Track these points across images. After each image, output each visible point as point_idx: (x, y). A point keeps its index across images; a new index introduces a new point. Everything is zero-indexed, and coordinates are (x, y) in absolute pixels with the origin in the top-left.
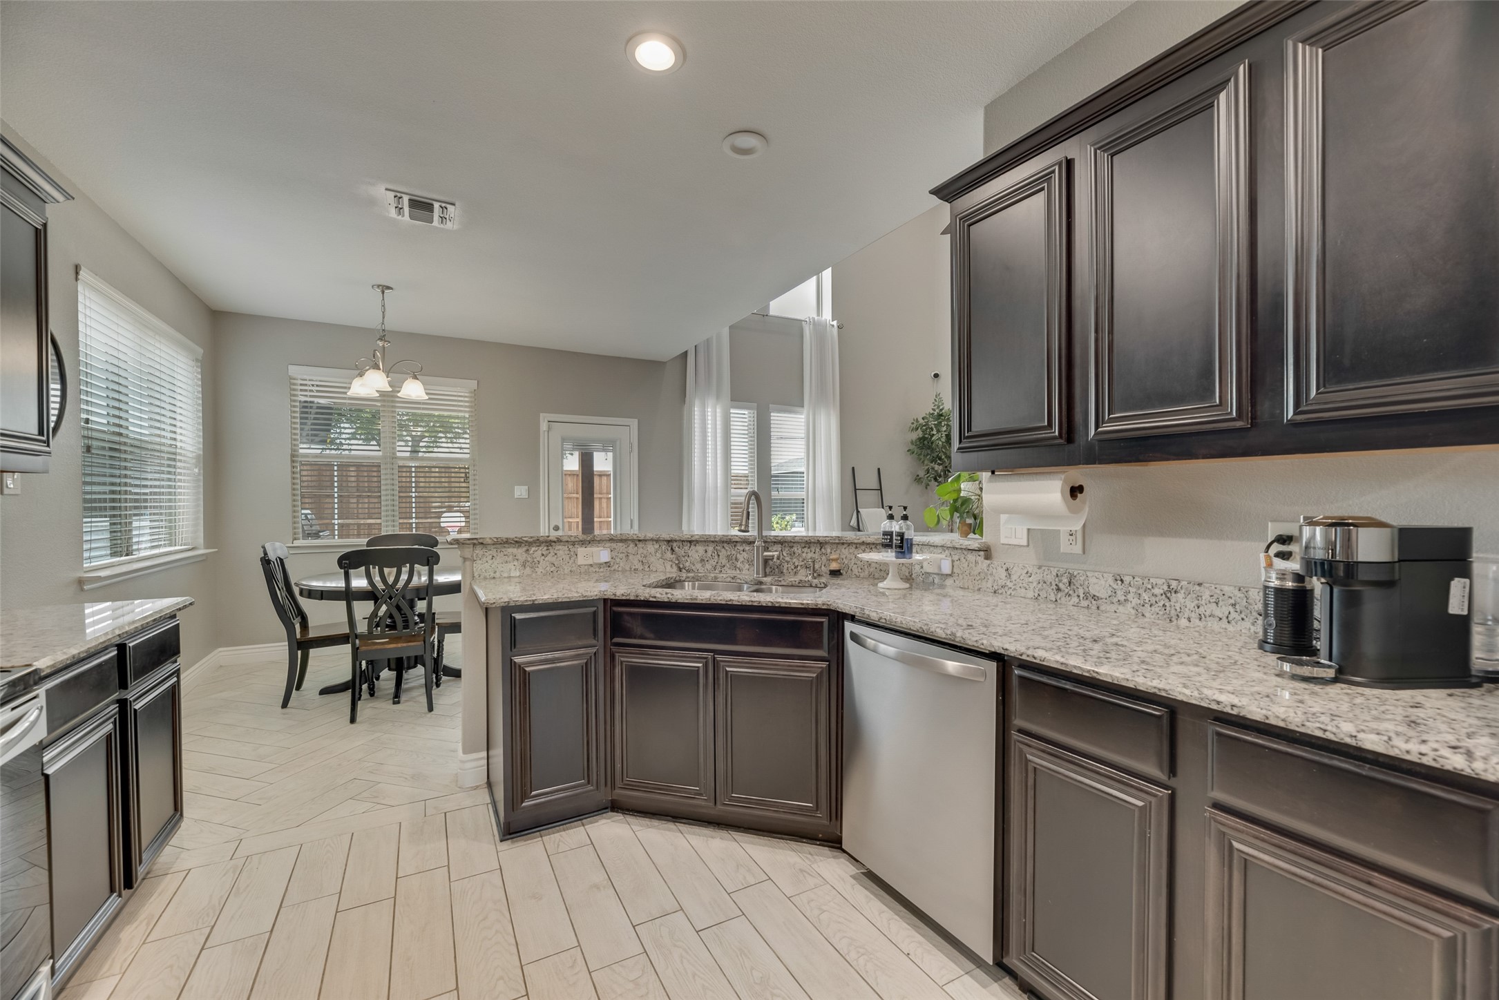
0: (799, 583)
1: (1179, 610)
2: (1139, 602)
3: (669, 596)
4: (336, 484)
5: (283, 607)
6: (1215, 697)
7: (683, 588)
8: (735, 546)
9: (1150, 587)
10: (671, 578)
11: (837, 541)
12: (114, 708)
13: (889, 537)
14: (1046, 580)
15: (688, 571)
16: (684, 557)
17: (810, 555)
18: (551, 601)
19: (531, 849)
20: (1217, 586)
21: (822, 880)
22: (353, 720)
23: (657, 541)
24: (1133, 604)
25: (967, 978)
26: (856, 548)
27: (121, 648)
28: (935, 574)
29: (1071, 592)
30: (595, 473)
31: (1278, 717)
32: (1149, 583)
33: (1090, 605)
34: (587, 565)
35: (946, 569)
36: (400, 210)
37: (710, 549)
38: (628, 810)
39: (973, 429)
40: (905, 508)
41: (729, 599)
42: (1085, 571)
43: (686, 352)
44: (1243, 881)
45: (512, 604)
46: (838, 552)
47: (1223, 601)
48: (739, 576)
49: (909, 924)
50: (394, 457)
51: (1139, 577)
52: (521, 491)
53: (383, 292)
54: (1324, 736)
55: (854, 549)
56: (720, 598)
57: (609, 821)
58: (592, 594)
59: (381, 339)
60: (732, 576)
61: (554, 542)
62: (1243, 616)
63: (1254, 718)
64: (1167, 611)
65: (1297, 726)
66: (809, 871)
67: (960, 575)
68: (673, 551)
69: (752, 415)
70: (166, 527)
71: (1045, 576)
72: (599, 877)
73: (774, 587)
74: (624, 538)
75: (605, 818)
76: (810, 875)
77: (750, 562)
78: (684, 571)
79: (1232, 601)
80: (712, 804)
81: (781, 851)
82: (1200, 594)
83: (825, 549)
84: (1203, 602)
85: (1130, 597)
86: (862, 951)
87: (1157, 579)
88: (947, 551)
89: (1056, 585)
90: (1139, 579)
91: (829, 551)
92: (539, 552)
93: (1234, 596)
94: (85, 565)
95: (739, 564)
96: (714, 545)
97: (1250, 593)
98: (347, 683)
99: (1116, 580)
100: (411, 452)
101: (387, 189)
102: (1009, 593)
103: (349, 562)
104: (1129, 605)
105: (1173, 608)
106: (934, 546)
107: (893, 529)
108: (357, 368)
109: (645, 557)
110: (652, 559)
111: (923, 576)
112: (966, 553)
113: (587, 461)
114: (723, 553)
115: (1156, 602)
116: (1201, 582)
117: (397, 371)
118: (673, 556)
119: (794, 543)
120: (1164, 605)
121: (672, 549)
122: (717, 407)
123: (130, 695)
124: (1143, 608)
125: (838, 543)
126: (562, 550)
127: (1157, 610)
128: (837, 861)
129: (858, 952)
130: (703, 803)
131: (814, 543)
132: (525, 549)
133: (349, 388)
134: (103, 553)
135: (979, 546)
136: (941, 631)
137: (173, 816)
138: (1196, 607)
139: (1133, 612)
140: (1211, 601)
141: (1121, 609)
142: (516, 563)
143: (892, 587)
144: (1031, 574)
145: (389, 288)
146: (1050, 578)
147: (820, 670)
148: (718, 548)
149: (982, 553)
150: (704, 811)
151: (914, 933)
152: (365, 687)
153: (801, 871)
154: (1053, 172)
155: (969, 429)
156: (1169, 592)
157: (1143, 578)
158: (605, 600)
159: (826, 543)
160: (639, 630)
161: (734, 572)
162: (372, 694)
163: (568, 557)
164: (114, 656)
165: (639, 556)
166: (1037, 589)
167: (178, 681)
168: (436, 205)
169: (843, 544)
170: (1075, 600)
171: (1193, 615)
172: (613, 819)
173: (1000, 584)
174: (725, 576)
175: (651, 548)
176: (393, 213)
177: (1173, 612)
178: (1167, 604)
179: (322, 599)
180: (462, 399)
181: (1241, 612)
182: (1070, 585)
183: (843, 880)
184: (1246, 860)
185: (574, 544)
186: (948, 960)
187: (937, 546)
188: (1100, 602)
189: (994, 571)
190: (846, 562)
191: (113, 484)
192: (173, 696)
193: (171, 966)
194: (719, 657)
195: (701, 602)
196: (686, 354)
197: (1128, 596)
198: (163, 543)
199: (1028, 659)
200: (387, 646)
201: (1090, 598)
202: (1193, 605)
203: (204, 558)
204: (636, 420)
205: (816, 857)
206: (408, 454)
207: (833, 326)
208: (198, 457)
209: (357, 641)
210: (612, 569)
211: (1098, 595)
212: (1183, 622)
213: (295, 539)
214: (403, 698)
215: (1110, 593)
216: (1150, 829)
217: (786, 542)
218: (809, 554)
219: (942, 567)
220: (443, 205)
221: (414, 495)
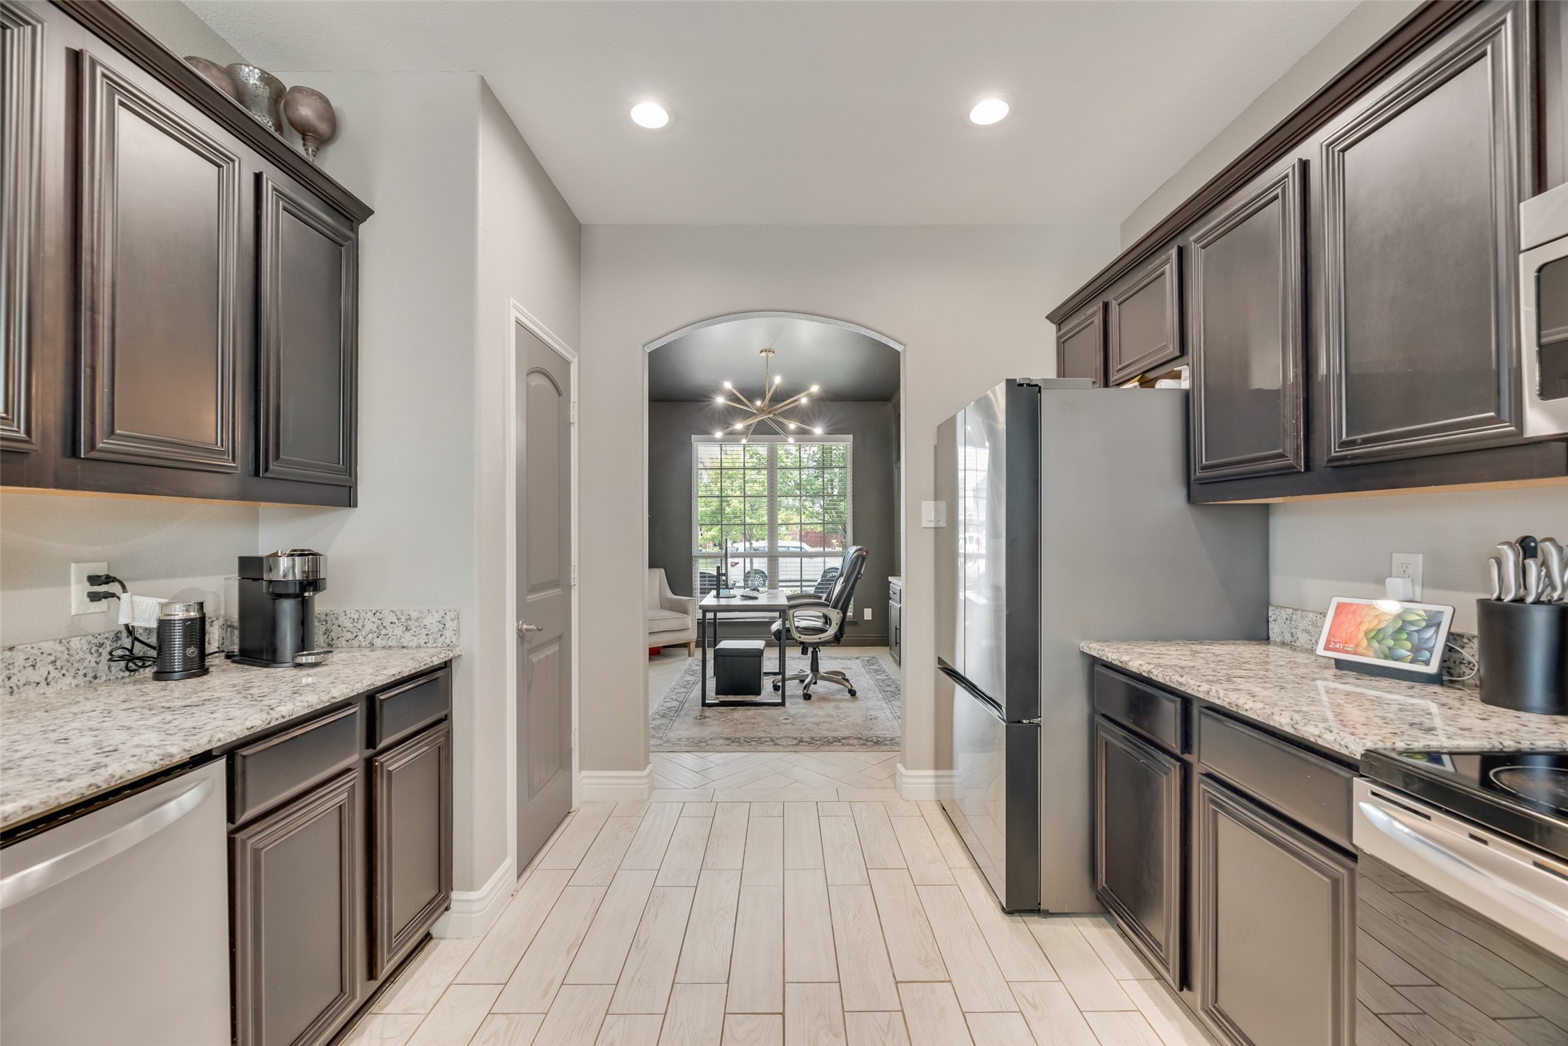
20: (33, 645)
47: (41, 661)
62: (64, 672)
79: (52, 658)
82: (11, 661)
93: (54, 651)
97: (71, 643)
116: (14, 644)
140: (26, 666)
181: (62, 668)
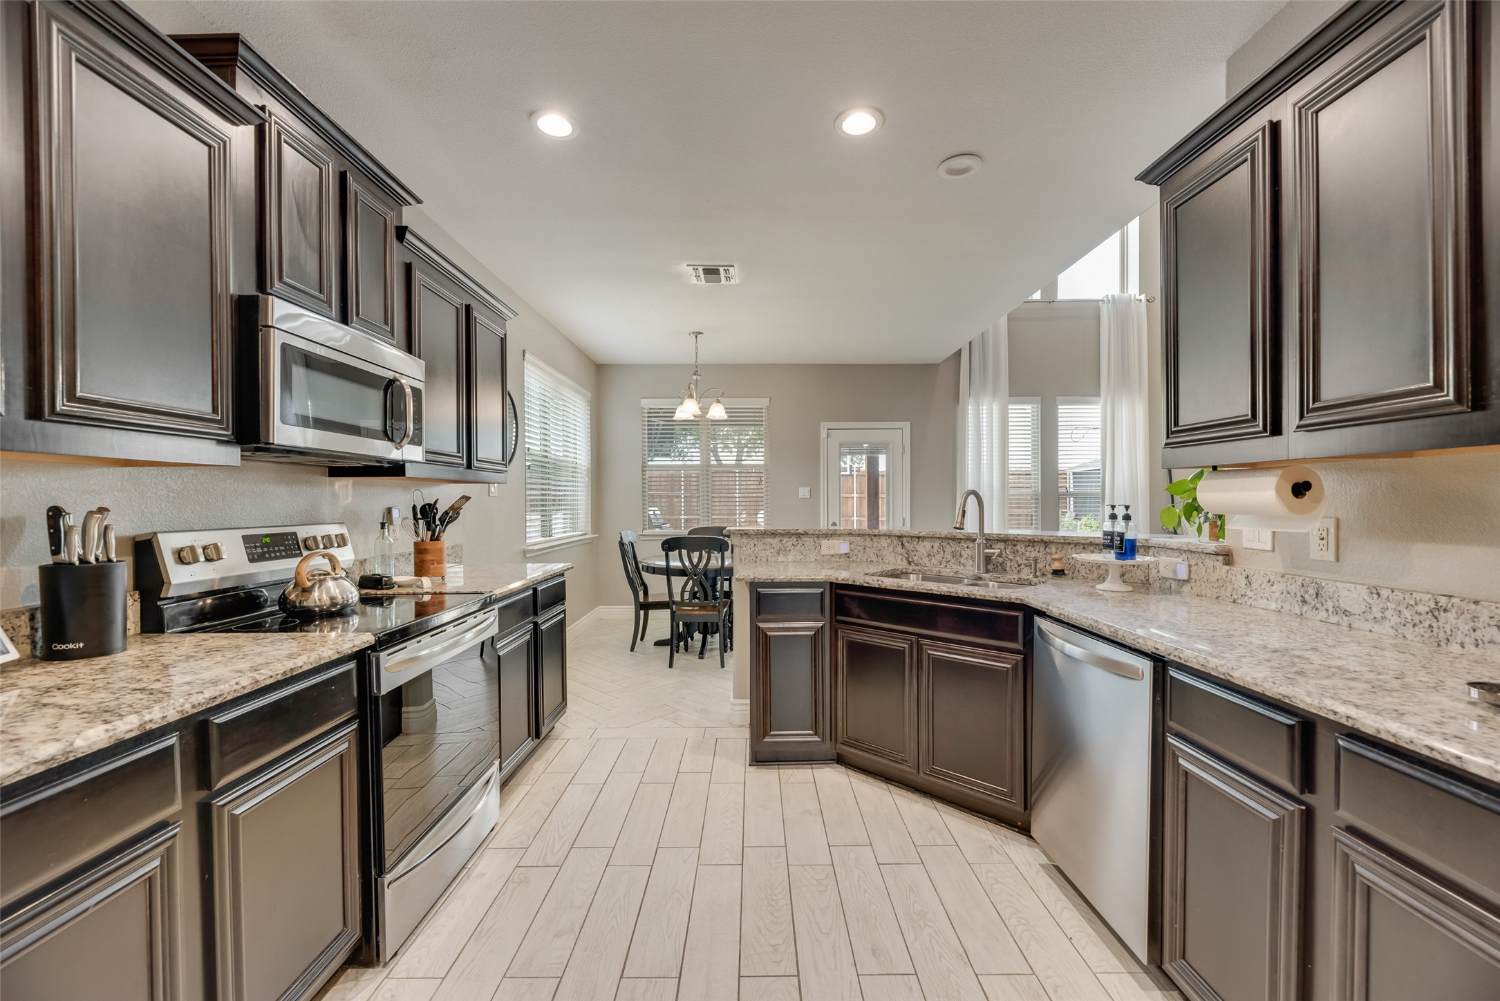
0: (1018, 581)
1: (1449, 633)
2: (1399, 620)
3: (880, 582)
4: (683, 488)
5: (632, 579)
6: (1333, 708)
7: (908, 578)
8: (960, 543)
9: (1413, 603)
10: (898, 570)
11: (1062, 541)
12: (531, 626)
13: (1109, 537)
14: (1290, 590)
15: (916, 565)
16: (913, 551)
17: (1034, 554)
18: (786, 581)
19: (770, 775)
21: (1009, 859)
22: (671, 666)
23: (890, 536)
24: (1393, 623)
25: (1128, 978)
26: (1084, 548)
27: (535, 590)
28: (1172, 579)
29: (1318, 605)
30: (880, 474)
31: (1388, 732)
32: (1411, 598)
33: (1341, 621)
34: (830, 555)
35: (1183, 575)
36: (698, 277)
37: (937, 545)
38: (850, 765)
39: (1180, 424)
40: (1127, 507)
41: (929, 588)
42: (1336, 581)
43: (960, 351)
44: (1365, 910)
45: (756, 581)
46: (1064, 552)
48: (961, 571)
49: (1084, 917)
50: (709, 465)
51: (1399, 590)
52: (804, 492)
53: (696, 337)
54: (1431, 755)
55: (1081, 550)
56: (922, 587)
57: (833, 770)
58: (819, 577)
59: (695, 374)
60: (955, 570)
61: (802, 534)
63: (1367, 731)
64: (1435, 633)
65: (1406, 743)
66: (998, 850)
67: (1197, 581)
68: (903, 546)
69: (1036, 410)
70: (570, 519)
71: (1289, 586)
72: (814, 806)
73: (991, 583)
74: (861, 533)
75: (830, 767)
76: (997, 852)
77: (972, 558)
78: (912, 564)
80: (915, 772)
81: (976, 827)
82: (1476, 615)
83: (1049, 548)
84: (1480, 625)
85: (1388, 614)
86: (1023, 921)
87: (1421, 595)
88: (1184, 555)
89: (1302, 596)
90: (1400, 594)
91: (1054, 550)
92: (790, 543)
94: (527, 542)
95: (963, 560)
96: (940, 541)
98: (668, 640)
99: (1372, 593)
100: (736, 460)
101: (688, 265)
102: (1249, 603)
103: (670, 545)
104: (1387, 624)
105: (1442, 630)
106: (1171, 549)
107: (1115, 530)
108: (679, 397)
109: (879, 550)
110: (885, 552)
111: (1160, 582)
112: (1203, 557)
113: (872, 464)
114: (948, 549)
115: (1420, 621)
116: (1479, 598)
117: (705, 396)
118: (903, 550)
119: (1017, 541)
120: (1430, 626)
121: (902, 544)
122: (994, 404)
123: (540, 620)
124: (1404, 628)
125: (1064, 543)
126: (809, 541)
127: (1422, 631)
128: (1031, 849)
129: (1019, 922)
130: (908, 769)
131: (1038, 542)
132: (779, 539)
133: (674, 413)
134: (537, 534)
135: (1215, 550)
136: (1107, 629)
137: (562, 703)
138: (1472, 631)
139: (1392, 632)
140: (1491, 623)
141: (1377, 628)
142: (772, 550)
143: (1114, 589)
144: (1273, 583)
145: (700, 333)
146: (1294, 588)
147: (1015, 662)
148: (944, 544)
149: (1220, 558)
150: (910, 777)
151: (1086, 925)
152: (682, 644)
153: (990, 847)
154: (1257, 139)
155: (1176, 424)
156: (1437, 611)
157: (1404, 592)
158: (831, 583)
159: (1051, 542)
160: (856, 610)
161: (958, 567)
162: (686, 650)
163: (813, 547)
164: (530, 595)
165: (874, 549)
166: (1280, 600)
167: (565, 617)
168: (721, 269)
169: (1069, 544)
170: (1323, 615)
171: (1467, 640)
172: (836, 769)
173: (1239, 593)
174: (948, 570)
175: (884, 542)
176: (694, 280)
177: (1442, 635)
178: (1435, 625)
179: (654, 573)
180: (756, 414)
182: (1317, 597)
183: (1030, 865)
184: (1369, 887)
185: (818, 536)
186: (1113, 956)
187: (1174, 549)
188: (1352, 618)
189: (1233, 578)
190: (1073, 563)
191: (543, 489)
192: (561, 625)
193: (554, 788)
194: (922, 641)
195: (906, 590)
196: (959, 352)
197: (1386, 613)
198: (568, 529)
199: (1175, 659)
200: (695, 613)
201: (1340, 613)
202: (1467, 627)
203: (591, 541)
204: (909, 423)
205: (1010, 841)
206: (734, 462)
207: (1140, 300)
208: (588, 470)
209: (674, 607)
210: (851, 560)
211: (1349, 610)
212: (1455, 648)
213: (644, 529)
214: (707, 655)
215: (1364, 608)
216: (1283, 844)
217: (1009, 540)
218: (1032, 553)
219: (1178, 571)
220: (726, 268)
221: (737, 495)
